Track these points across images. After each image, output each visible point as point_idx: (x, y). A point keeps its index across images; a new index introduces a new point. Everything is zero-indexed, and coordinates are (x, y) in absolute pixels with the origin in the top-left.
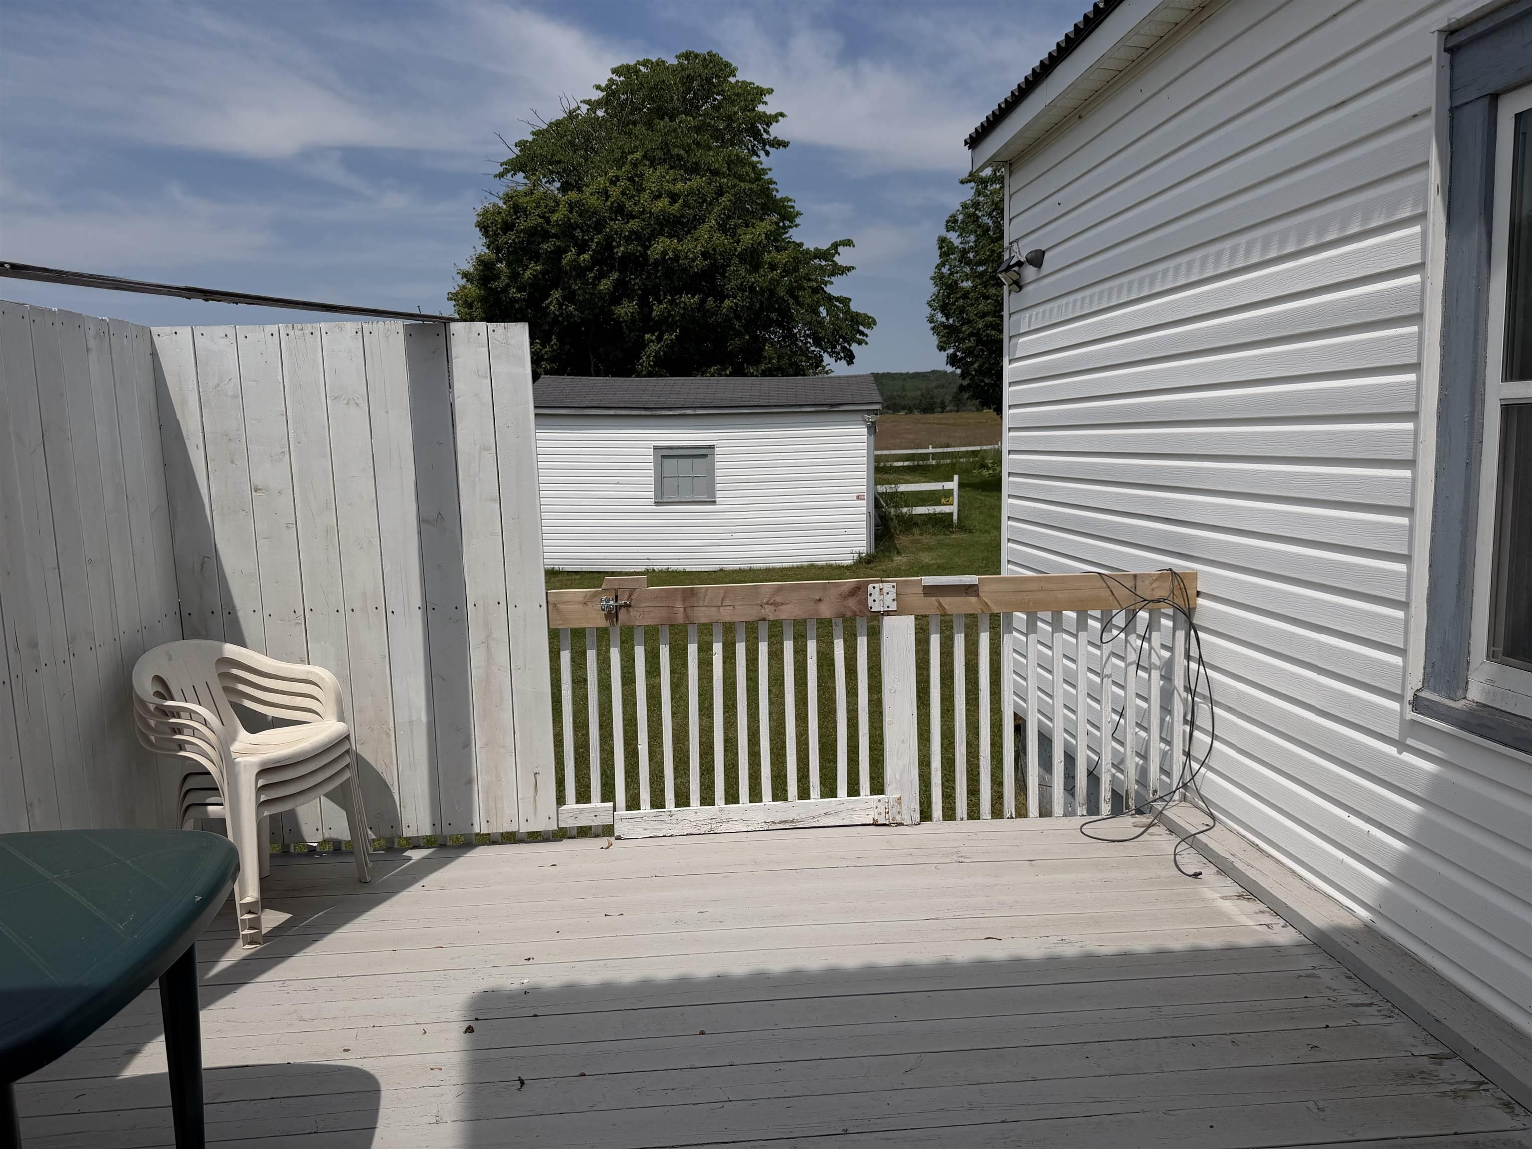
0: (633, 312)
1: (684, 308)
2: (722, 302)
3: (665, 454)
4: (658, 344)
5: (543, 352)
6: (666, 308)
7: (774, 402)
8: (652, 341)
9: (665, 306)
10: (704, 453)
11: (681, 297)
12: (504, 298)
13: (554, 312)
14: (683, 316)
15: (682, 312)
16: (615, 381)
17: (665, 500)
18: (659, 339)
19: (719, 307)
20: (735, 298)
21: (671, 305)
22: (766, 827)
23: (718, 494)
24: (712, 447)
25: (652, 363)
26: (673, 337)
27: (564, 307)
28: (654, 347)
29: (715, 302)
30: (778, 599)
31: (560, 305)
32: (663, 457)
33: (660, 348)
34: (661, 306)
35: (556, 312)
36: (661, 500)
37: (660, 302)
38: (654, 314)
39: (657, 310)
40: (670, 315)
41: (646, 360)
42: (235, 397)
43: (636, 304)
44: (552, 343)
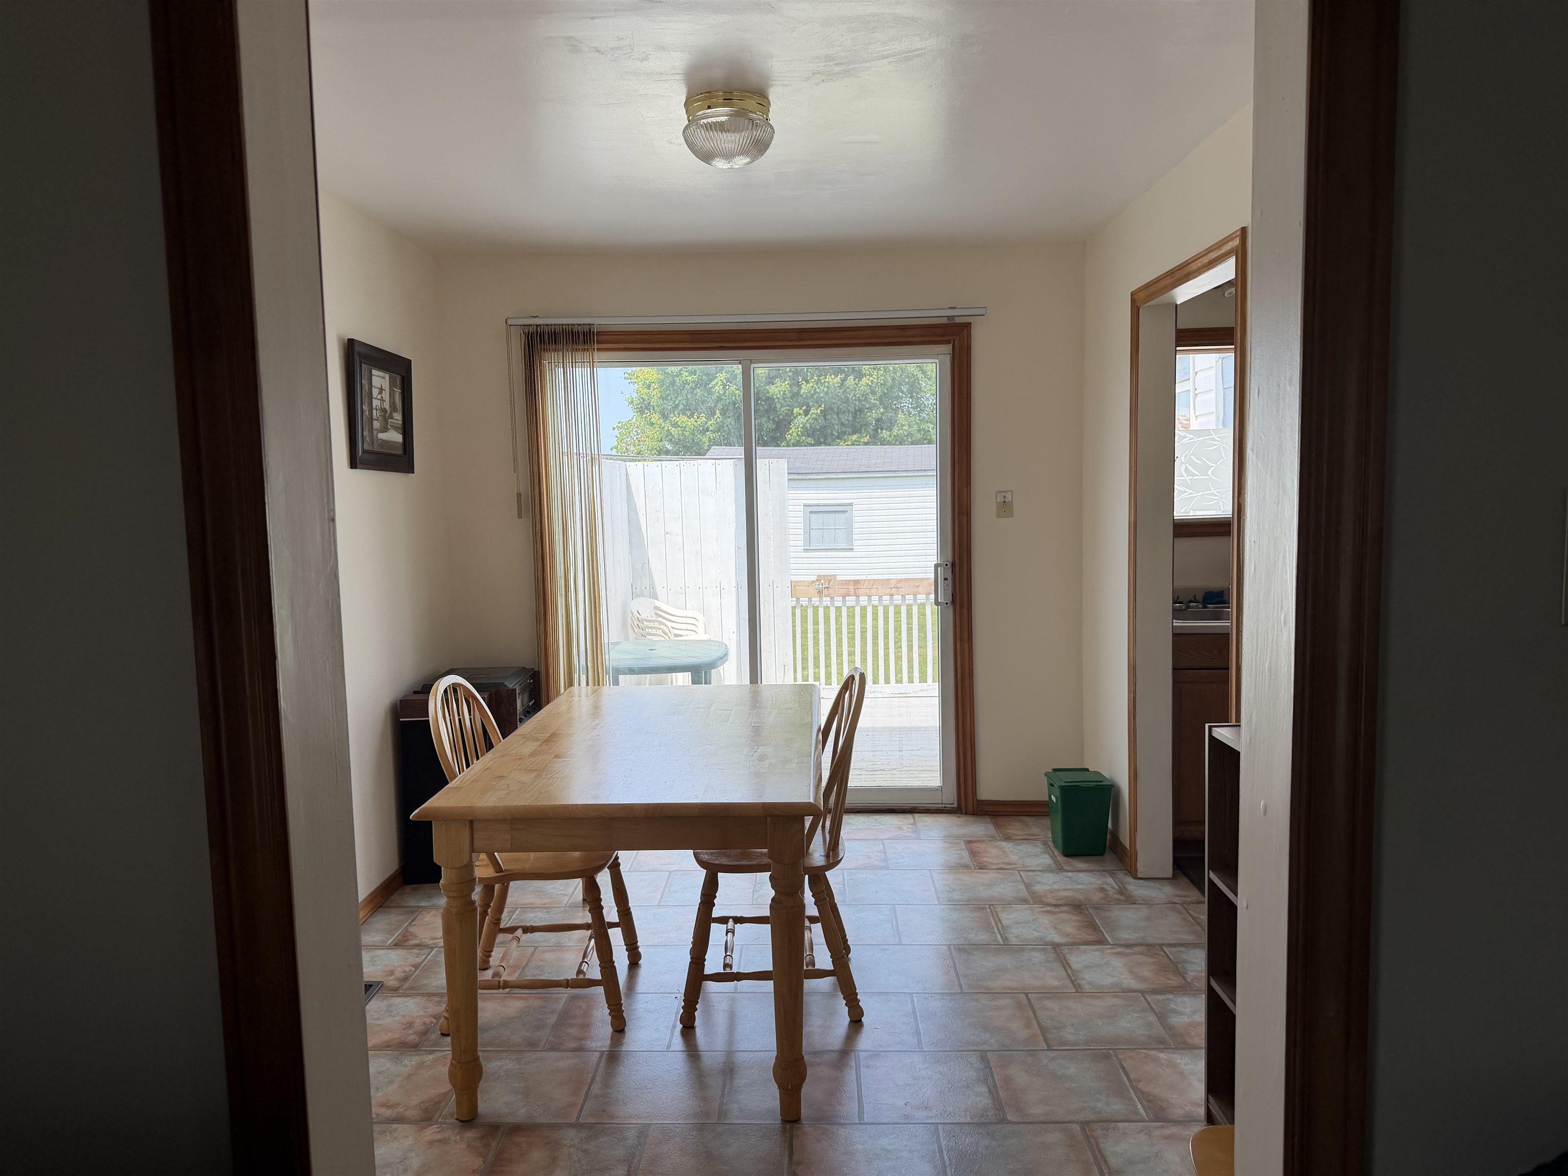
0: (785, 391)
1: (828, 387)
2: (860, 380)
3: (813, 510)
4: (805, 416)
5: (708, 424)
6: (812, 387)
7: (903, 467)
8: (800, 414)
9: (812, 384)
10: (842, 510)
11: (826, 378)
12: (678, 381)
13: (718, 392)
14: (826, 393)
15: (826, 390)
16: (771, 450)
17: (813, 548)
18: (806, 413)
19: (857, 385)
20: (871, 375)
21: (817, 384)
22: (892, 695)
23: (856, 543)
24: (851, 505)
25: (799, 433)
26: (819, 411)
27: (727, 387)
28: (802, 420)
29: (854, 380)
30: (899, 585)
31: (724, 386)
32: (811, 512)
33: (807, 421)
34: (808, 385)
35: (721, 392)
36: (808, 548)
37: (807, 382)
38: (802, 391)
39: (805, 389)
40: (816, 393)
41: (794, 432)
42: (660, 493)
43: (788, 384)
44: (716, 417)
